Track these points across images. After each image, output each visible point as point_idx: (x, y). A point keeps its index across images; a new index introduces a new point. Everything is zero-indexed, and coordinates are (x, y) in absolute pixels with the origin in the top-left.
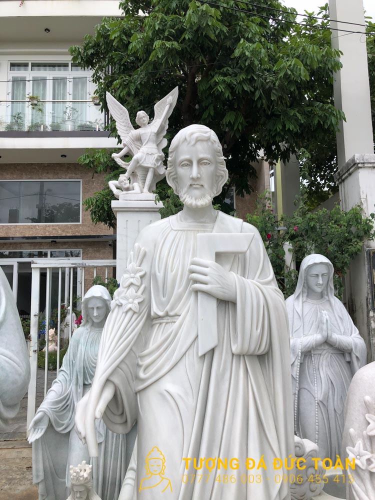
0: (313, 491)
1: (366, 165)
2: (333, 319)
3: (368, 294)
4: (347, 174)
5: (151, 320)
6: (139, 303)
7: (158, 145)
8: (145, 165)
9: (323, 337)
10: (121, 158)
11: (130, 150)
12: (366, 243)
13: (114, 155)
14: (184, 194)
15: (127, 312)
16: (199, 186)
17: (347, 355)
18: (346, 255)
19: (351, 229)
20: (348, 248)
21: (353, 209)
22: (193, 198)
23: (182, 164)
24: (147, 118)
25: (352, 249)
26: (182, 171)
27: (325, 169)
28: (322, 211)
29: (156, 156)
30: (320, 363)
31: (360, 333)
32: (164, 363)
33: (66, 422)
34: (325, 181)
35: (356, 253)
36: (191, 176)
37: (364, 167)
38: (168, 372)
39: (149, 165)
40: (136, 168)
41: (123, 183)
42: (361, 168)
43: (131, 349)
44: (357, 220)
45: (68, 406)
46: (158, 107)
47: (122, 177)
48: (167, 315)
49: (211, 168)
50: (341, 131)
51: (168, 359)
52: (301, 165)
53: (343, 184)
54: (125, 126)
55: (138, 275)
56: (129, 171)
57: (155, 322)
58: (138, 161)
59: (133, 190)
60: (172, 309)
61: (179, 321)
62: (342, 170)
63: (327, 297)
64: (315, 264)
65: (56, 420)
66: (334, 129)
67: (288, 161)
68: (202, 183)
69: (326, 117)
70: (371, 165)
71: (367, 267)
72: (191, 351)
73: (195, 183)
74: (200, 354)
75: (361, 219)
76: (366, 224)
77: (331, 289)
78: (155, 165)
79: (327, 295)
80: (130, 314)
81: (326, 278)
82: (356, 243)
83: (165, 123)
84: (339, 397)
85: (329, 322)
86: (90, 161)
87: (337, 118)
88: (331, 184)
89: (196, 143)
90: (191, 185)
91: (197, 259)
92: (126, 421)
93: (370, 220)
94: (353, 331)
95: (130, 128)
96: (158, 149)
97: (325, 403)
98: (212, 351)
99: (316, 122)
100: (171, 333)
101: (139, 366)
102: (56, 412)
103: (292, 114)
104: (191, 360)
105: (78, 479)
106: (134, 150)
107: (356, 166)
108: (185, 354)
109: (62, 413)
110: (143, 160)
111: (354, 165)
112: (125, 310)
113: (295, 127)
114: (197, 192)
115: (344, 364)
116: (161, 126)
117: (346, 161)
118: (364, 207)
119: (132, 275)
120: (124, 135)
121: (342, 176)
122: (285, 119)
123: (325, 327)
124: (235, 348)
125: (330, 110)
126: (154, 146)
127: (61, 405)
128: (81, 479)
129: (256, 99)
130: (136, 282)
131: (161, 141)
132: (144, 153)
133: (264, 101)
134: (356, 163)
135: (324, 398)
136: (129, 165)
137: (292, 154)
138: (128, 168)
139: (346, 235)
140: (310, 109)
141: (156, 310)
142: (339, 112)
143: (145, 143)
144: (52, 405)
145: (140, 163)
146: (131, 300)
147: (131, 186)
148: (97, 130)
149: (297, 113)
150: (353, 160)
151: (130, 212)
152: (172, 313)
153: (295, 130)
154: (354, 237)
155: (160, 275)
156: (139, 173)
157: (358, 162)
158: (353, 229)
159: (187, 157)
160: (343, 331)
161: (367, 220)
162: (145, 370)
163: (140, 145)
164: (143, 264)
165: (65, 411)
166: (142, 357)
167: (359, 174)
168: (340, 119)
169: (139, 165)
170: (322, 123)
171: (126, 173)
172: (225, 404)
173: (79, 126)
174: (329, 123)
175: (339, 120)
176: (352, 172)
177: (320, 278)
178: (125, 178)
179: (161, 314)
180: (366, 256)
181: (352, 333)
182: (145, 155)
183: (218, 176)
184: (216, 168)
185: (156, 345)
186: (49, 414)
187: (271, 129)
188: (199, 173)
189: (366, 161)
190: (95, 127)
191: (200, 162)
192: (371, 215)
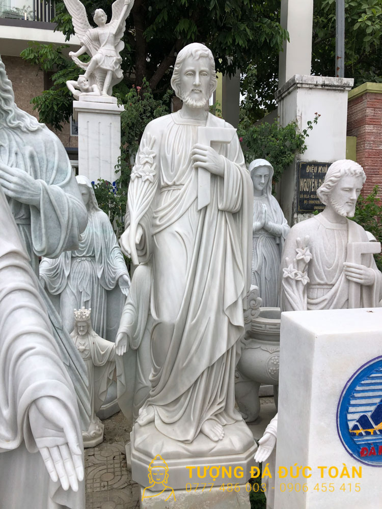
0: (253, 315)
1: (304, 86)
2: (270, 212)
3: (294, 199)
4: (286, 93)
5: (161, 189)
6: (154, 176)
7: (115, 47)
8: (104, 67)
9: (262, 224)
10: (79, 57)
11: (88, 50)
12: (297, 156)
13: (71, 53)
14: (187, 97)
15: (145, 182)
16: (198, 91)
17: (277, 239)
18: (280, 165)
19: (286, 143)
20: (282, 160)
21: (289, 125)
22: (194, 100)
23: (188, 73)
24: (105, 18)
25: (286, 160)
26: (186, 78)
27: (263, 86)
28: (263, 125)
29: (115, 59)
30: (257, 244)
31: (288, 223)
32: (174, 214)
33: (57, 286)
34: (262, 99)
35: (288, 164)
36: (194, 83)
37: (302, 88)
38: (177, 220)
39: (108, 68)
40: (95, 69)
41: (82, 84)
42: (299, 88)
43: (150, 207)
44: (291, 135)
45: (58, 274)
46: (116, 6)
47: (82, 78)
48: (174, 184)
49: (207, 78)
50: (284, 50)
51: (177, 212)
52: (241, 80)
53: (282, 102)
54: (82, 23)
55: (152, 156)
56: (88, 72)
57: (164, 189)
58: (96, 63)
59: (93, 91)
60: (178, 180)
61: (183, 188)
62: (283, 89)
63: (266, 195)
64: (260, 167)
65: (49, 284)
66: (278, 48)
67: (234, 75)
68: (201, 89)
69: (273, 35)
70: (308, 86)
71: (295, 176)
72: (192, 207)
73: (196, 89)
74: (199, 208)
75: (295, 135)
76: (299, 139)
77: (270, 187)
78: (114, 68)
79: (266, 193)
80: (147, 183)
81: (267, 178)
82: (289, 155)
83: (123, 24)
84: (269, 269)
85: (267, 212)
86: (35, 56)
87: (282, 36)
88: (267, 101)
89: (199, 58)
90: (193, 90)
91: (198, 144)
92: (146, 253)
93: (302, 136)
94: (284, 222)
95: (88, 26)
96: (116, 51)
97: (259, 273)
98: (206, 207)
99: (263, 39)
100: (179, 195)
101: (155, 218)
102: (50, 277)
103: (242, 29)
104: (193, 212)
105: (81, 317)
106: (92, 51)
107: (295, 86)
108: (188, 209)
109: (54, 279)
110: (102, 62)
111: (294, 84)
112: (144, 180)
113: (244, 42)
114: (196, 96)
115: (275, 246)
116: (119, 27)
117: (287, 80)
118: (299, 124)
119: (147, 156)
120: (80, 33)
121: (282, 94)
122: (236, 33)
123: (263, 216)
124: (220, 207)
125: (277, 28)
126: (112, 48)
127: (53, 273)
128: (84, 317)
129: (210, 9)
130: (151, 161)
131: (119, 43)
132: (103, 55)
133: (218, 12)
134: (295, 83)
135: (259, 269)
136: (87, 66)
137: (238, 69)
138: (87, 69)
139: (282, 148)
140: (259, 25)
141: (166, 180)
142: (285, 32)
143: (103, 44)
144: (46, 272)
145: (100, 64)
146: (147, 173)
147: (90, 88)
148: (26, 19)
149: (246, 28)
150: (293, 80)
151: (91, 114)
152: (178, 183)
153: (243, 46)
154: (288, 150)
155: (169, 156)
156: (98, 75)
157: (297, 82)
158: (287, 143)
159: (192, 68)
160: (276, 221)
161: (300, 135)
162: (160, 220)
163: (98, 45)
164: (153, 148)
165: (56, 278)
166: (156, 212)
167: (298, 93)
168: (285, 39)
169: (97, 66)
170: (268, 41)
171: (85, 74)
172: (213, 241)
173: (4, 12)
174: (274, 42)
175: (283, 39)
176: (292, 91)
177: (263, 178)
178: (84, 79)
179: (170, 183)
180: (296, 167)
181: (282, 223)
182: (104, 56)
183: (210, 85)
184: (211, 79)
185: (166, 204)
186: (44, 278)
187: (222, 42)
188: (200, 81)
189: (304, 82)
190: (23, 15)
191: (201, 73)
192: (304, 131)
